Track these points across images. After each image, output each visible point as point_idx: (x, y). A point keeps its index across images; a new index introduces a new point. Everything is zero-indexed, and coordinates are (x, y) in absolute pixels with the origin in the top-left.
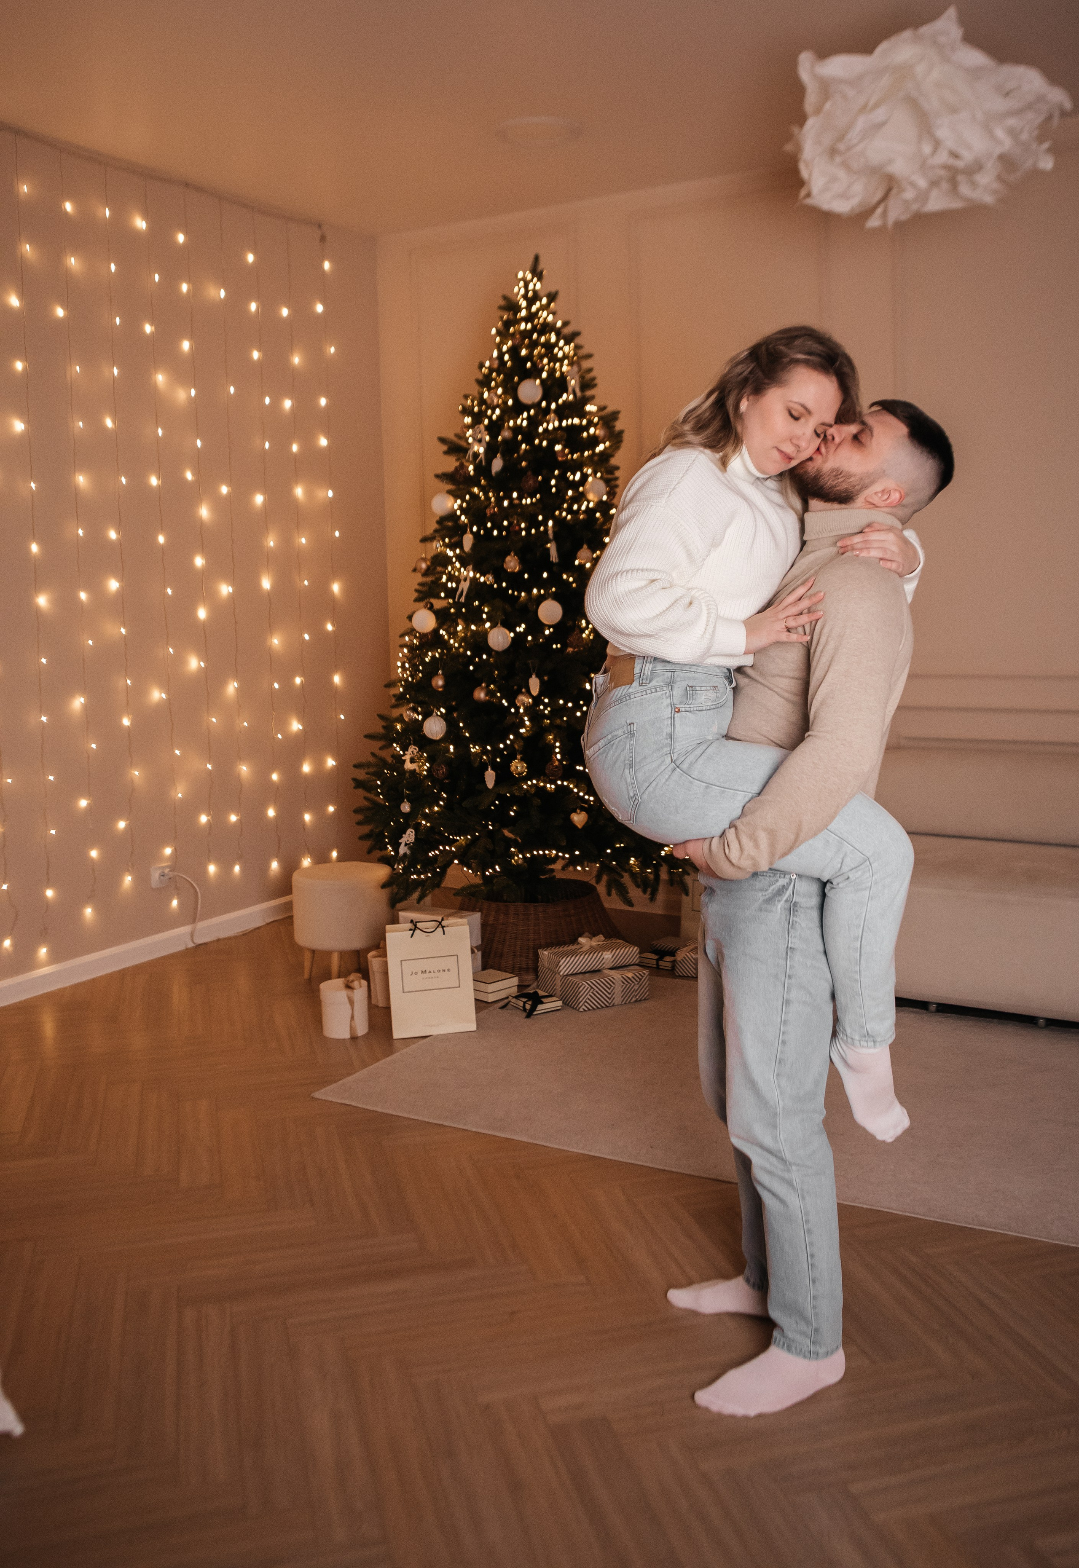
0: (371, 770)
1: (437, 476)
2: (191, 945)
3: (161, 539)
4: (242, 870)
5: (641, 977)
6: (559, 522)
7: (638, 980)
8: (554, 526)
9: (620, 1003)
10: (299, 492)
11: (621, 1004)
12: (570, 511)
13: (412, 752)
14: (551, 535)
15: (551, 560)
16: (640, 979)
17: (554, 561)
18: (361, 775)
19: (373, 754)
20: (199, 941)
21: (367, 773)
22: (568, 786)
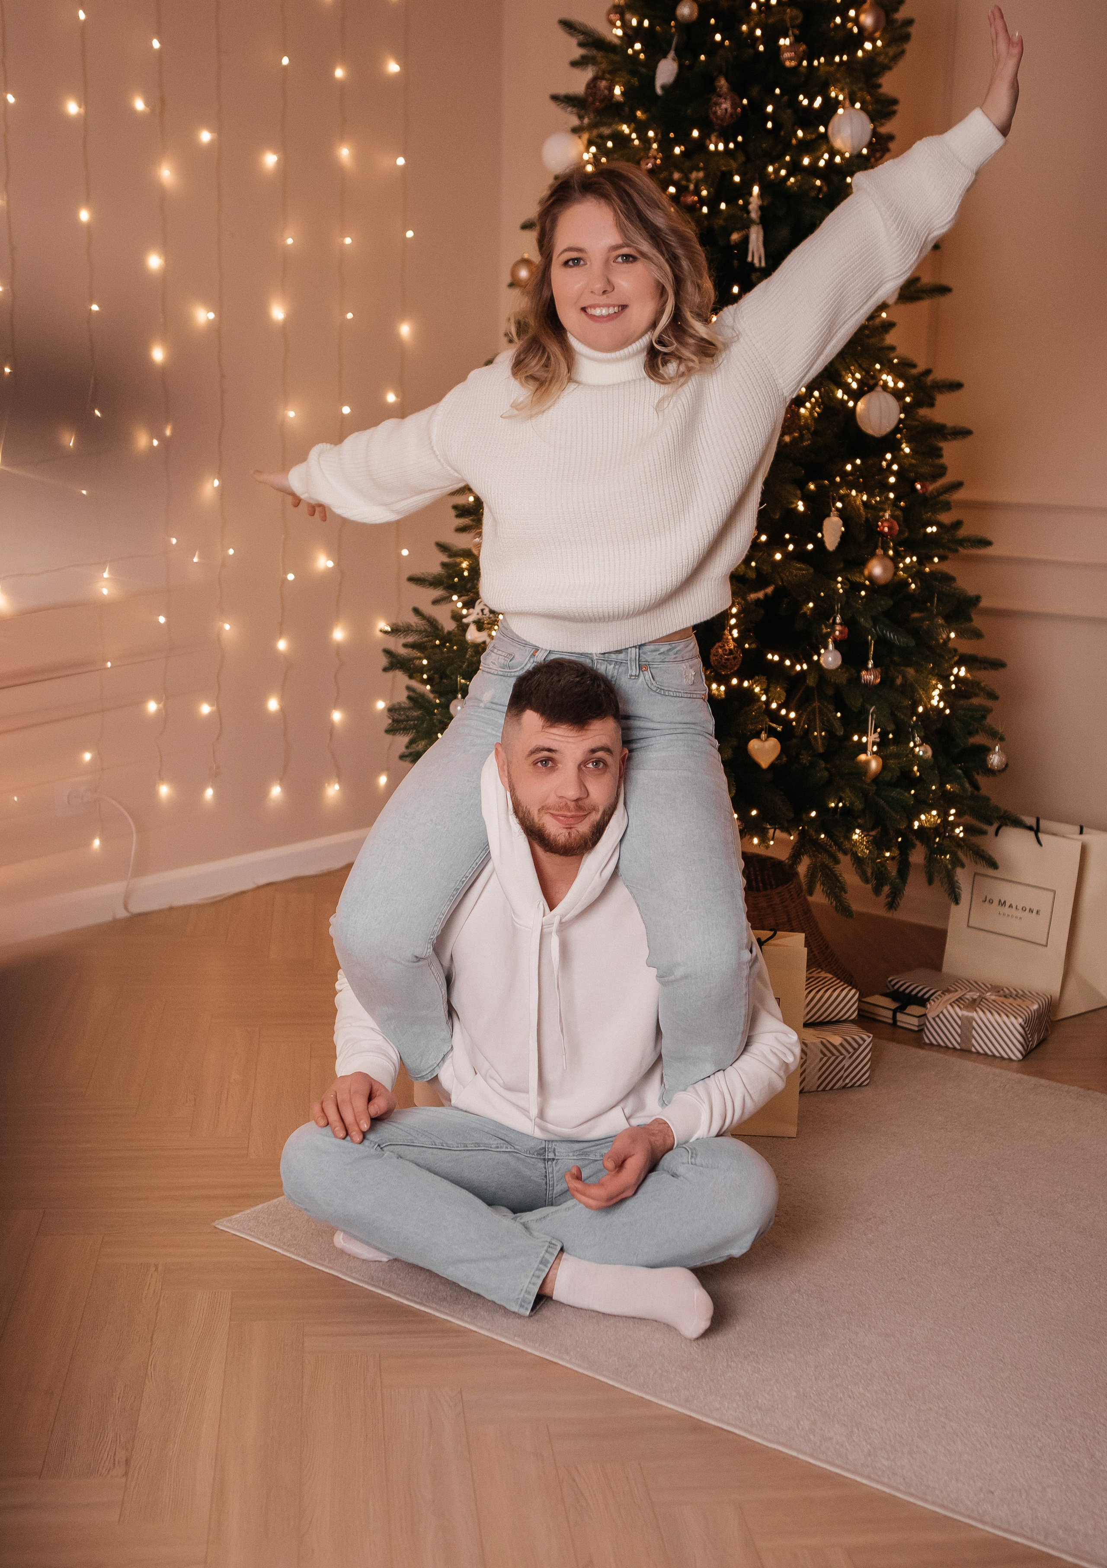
0: (410, 639)
1: (555, 98)
2: (122, 914)
3: (84, 216)
4: (217, 795)
5: (856, 1046)
6: (772, 188)
7: (851, 1050)
8: (762, 195)
9: (814, 1088)
10: (345, 153)
11: (817, 1091)
12: (795, 168)
13: (482, 610)
14: (754, 215)
15: (749, 259)
16: (856, 1050)
17: (756, 261)
18: (398, 646)
19: (416, 611)
20: (137, 907)
21: (405, 646)
22: (750, 690)
